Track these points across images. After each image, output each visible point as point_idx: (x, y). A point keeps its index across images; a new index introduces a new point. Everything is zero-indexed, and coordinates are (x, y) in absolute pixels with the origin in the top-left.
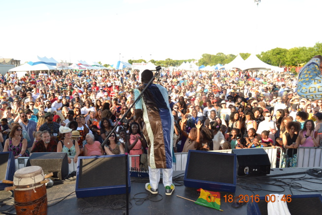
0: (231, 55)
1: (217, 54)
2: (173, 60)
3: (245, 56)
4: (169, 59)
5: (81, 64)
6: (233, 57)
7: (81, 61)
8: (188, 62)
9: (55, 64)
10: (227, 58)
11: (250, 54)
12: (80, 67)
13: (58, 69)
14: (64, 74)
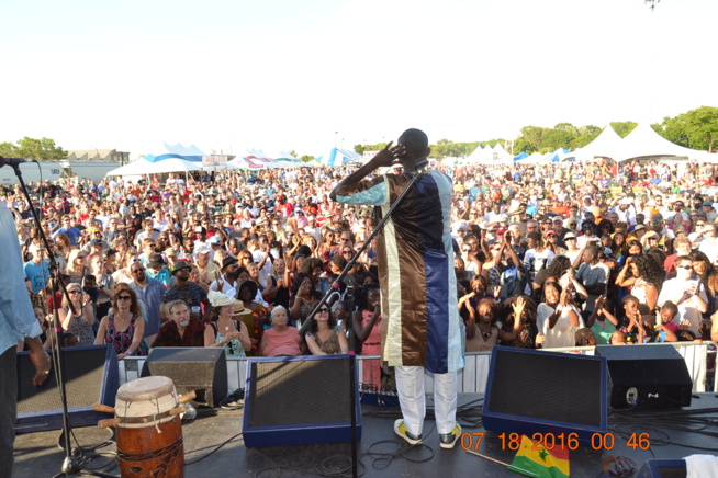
0: (590, 128)
1: (557, 126)
2: (455, 142)
3: (623, 129)
4: (446, 141)
5: (253, 157)
6: (594, 132)
7: (253, 150)
8: (488, 147)
9: (198, 159)
10: (579, 135)
11: (636, 124)
12: (252, 164)
13: (205, 169)
14: (217, 179)
